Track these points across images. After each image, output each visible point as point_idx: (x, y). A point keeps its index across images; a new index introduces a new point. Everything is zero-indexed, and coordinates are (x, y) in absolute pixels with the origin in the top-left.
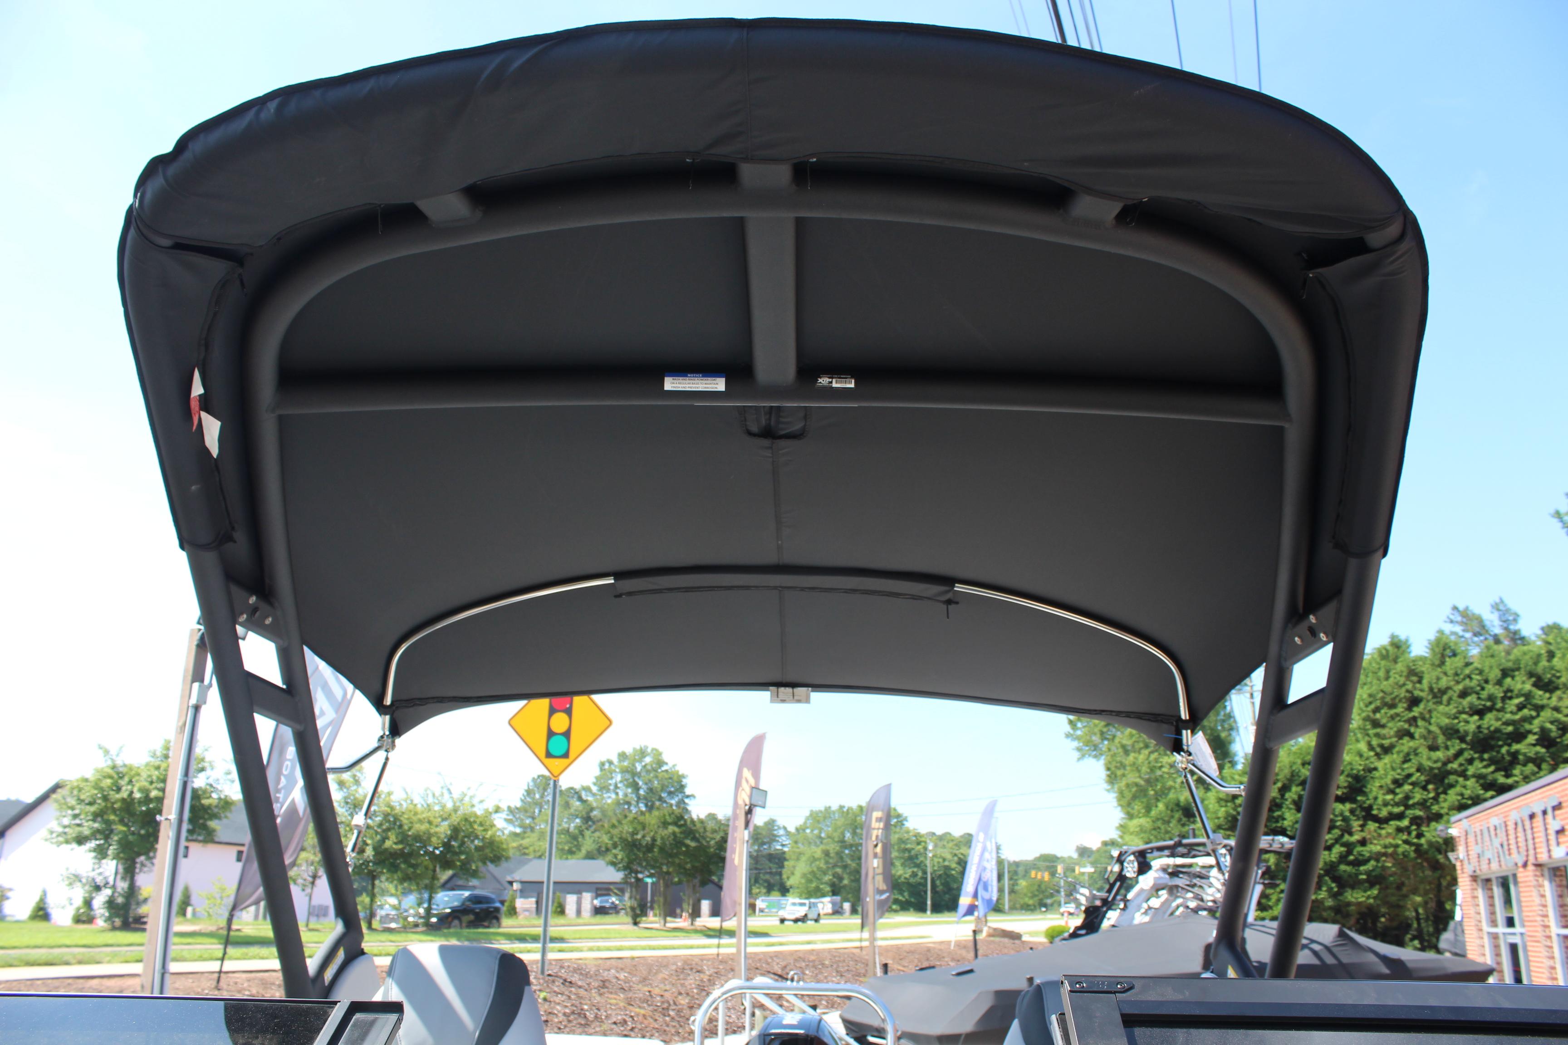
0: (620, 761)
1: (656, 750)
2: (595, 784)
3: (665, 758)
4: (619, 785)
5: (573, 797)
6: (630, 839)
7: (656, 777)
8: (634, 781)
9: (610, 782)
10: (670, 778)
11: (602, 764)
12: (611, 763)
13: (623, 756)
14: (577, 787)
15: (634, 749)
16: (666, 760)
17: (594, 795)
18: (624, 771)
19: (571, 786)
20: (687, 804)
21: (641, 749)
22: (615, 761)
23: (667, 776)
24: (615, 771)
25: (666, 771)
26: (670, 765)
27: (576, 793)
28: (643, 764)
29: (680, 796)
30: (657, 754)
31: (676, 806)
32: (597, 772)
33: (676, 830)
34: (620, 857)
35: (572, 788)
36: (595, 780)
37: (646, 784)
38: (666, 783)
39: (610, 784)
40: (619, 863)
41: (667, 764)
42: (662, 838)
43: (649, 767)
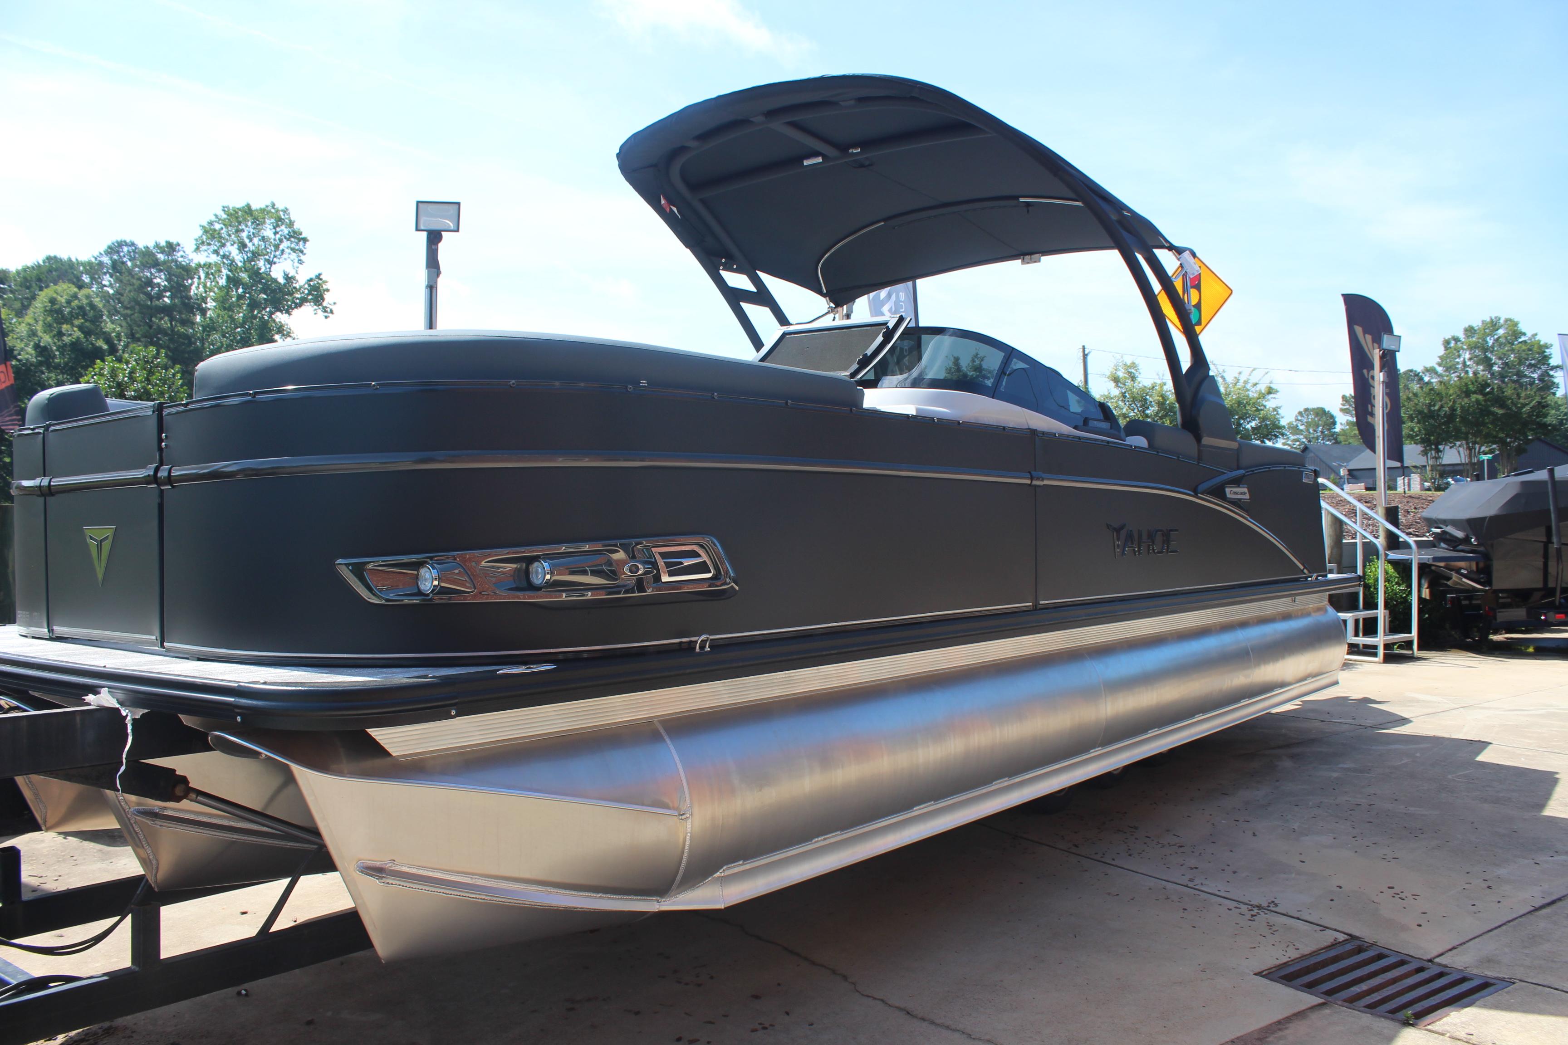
0: (1468, 337)
1: (1510, 320)
2: (1440, 365)
3: (1522, 327)
4: (1468, 363)
5: (1413, 380)
6: (1426, 411)
7: (1513, 350)
8: (1486, 357)
9: (1457, 360)
10: (1529, 350)
11: (1447, 343)
12: (1457, 340)
13: (1470, 331)
14: (1419, 369)
15: (1483, 322)
16: (1523, 331)
17: (1440, 376)
18: (1472, 348)
19: (1410, 368)
20: (1552, 376)
21: (1492, 321)
22: (1462, 336)
23: (1524, 347)
24: (1463, 349)
25: (1525, 342)
26: (1529, 334)
27: (1417, 375)
28: (1496, 337)
29: (1544, 368)
30: (1512, 325)
31: (1540, 380)
32: (1441, 351)
33: (1480, 397)
34: (1416, 429)
35: (1411, 371)
36: (1438, 360)
37: (1500, 358)
38: (1523, 355)
39: (1458, 363)
40: (1417, 435)
41: (1524, 334)
42: (1462, 407)
43: (1502, 340)
